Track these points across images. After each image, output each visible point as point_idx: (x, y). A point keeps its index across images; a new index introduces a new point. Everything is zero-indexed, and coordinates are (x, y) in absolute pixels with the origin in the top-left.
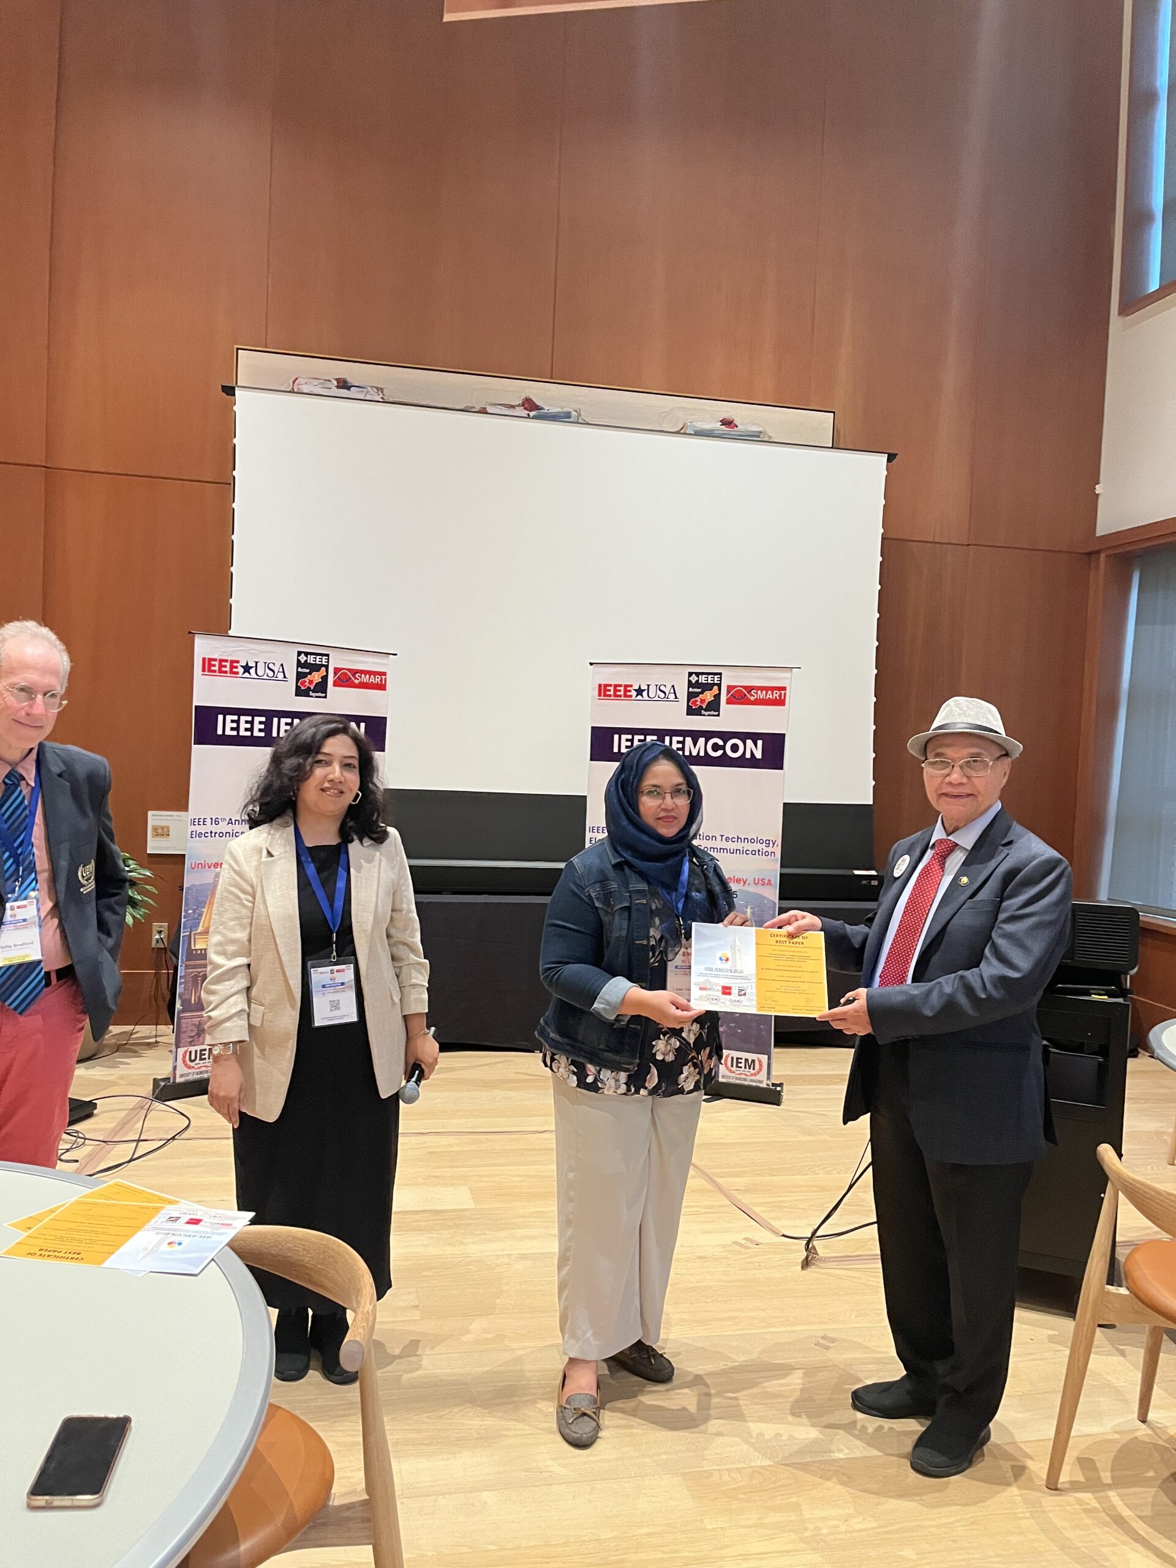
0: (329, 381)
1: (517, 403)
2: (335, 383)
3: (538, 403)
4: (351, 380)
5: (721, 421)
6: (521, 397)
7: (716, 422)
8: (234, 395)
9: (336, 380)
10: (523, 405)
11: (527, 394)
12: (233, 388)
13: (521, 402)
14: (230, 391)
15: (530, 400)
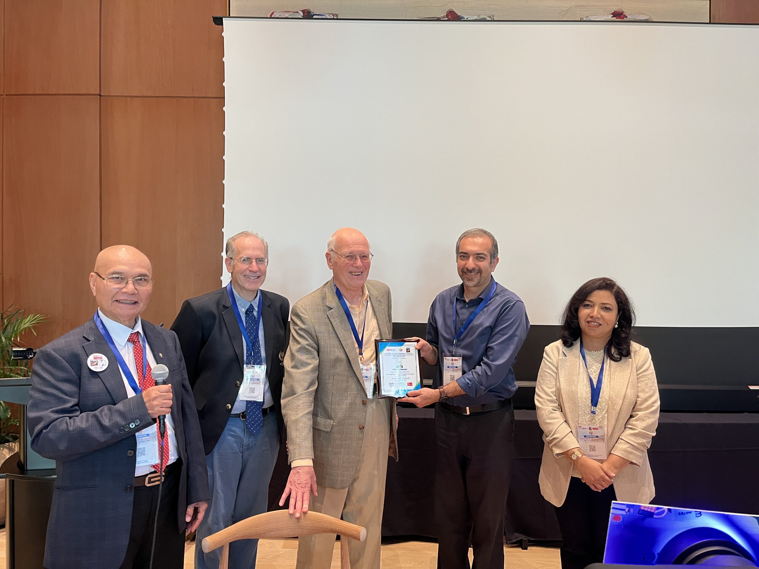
0: (297, 12)
1: (442, 15)
2: (302, 14)
3: (459, 14)
4: (314, 11)
5: (612, 14)
6: (445, 10)
7: (608, 15)
8: (222, 25)
9: (303, 11)
10: (447, 16)
11: (450, 8)
12: (221, 19)
13: (446, 14)
14: (219, 21)
15: (453, 12)
